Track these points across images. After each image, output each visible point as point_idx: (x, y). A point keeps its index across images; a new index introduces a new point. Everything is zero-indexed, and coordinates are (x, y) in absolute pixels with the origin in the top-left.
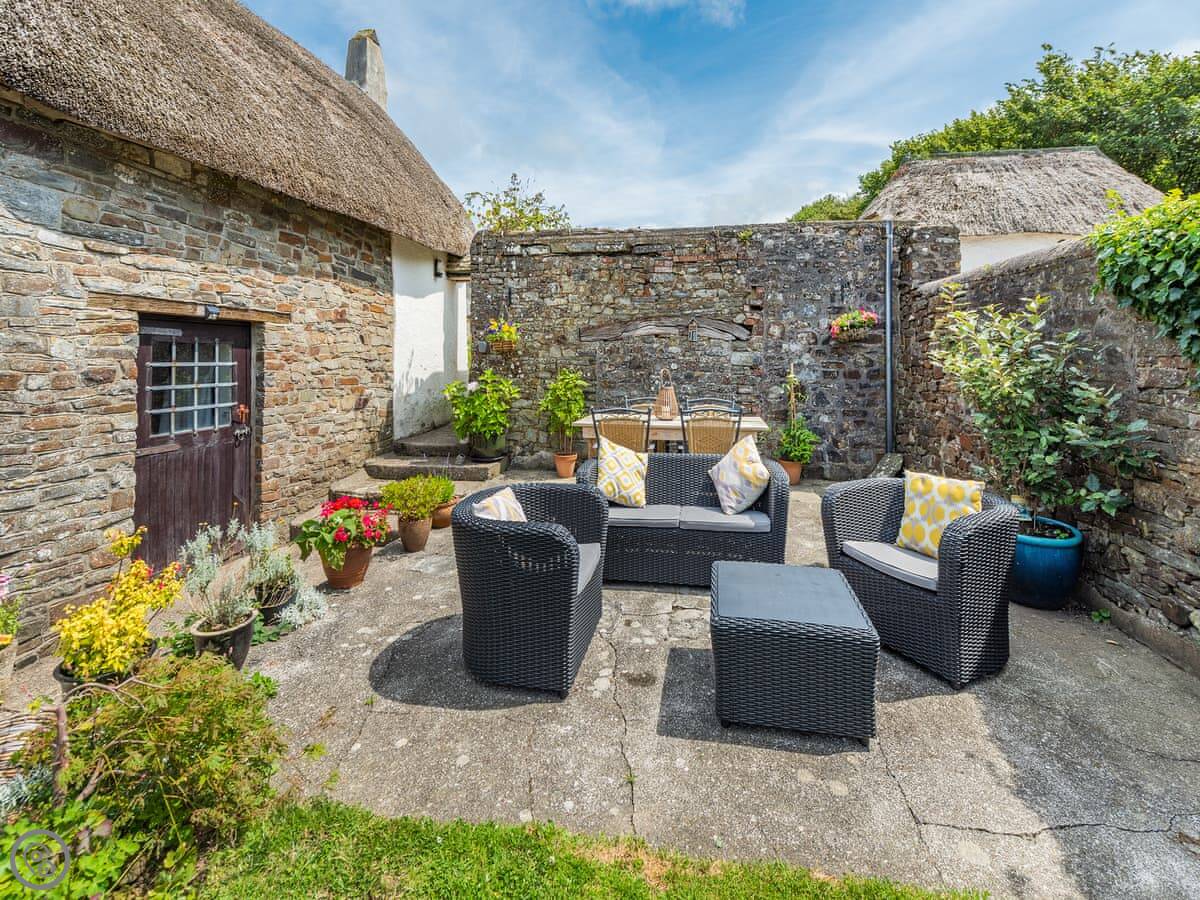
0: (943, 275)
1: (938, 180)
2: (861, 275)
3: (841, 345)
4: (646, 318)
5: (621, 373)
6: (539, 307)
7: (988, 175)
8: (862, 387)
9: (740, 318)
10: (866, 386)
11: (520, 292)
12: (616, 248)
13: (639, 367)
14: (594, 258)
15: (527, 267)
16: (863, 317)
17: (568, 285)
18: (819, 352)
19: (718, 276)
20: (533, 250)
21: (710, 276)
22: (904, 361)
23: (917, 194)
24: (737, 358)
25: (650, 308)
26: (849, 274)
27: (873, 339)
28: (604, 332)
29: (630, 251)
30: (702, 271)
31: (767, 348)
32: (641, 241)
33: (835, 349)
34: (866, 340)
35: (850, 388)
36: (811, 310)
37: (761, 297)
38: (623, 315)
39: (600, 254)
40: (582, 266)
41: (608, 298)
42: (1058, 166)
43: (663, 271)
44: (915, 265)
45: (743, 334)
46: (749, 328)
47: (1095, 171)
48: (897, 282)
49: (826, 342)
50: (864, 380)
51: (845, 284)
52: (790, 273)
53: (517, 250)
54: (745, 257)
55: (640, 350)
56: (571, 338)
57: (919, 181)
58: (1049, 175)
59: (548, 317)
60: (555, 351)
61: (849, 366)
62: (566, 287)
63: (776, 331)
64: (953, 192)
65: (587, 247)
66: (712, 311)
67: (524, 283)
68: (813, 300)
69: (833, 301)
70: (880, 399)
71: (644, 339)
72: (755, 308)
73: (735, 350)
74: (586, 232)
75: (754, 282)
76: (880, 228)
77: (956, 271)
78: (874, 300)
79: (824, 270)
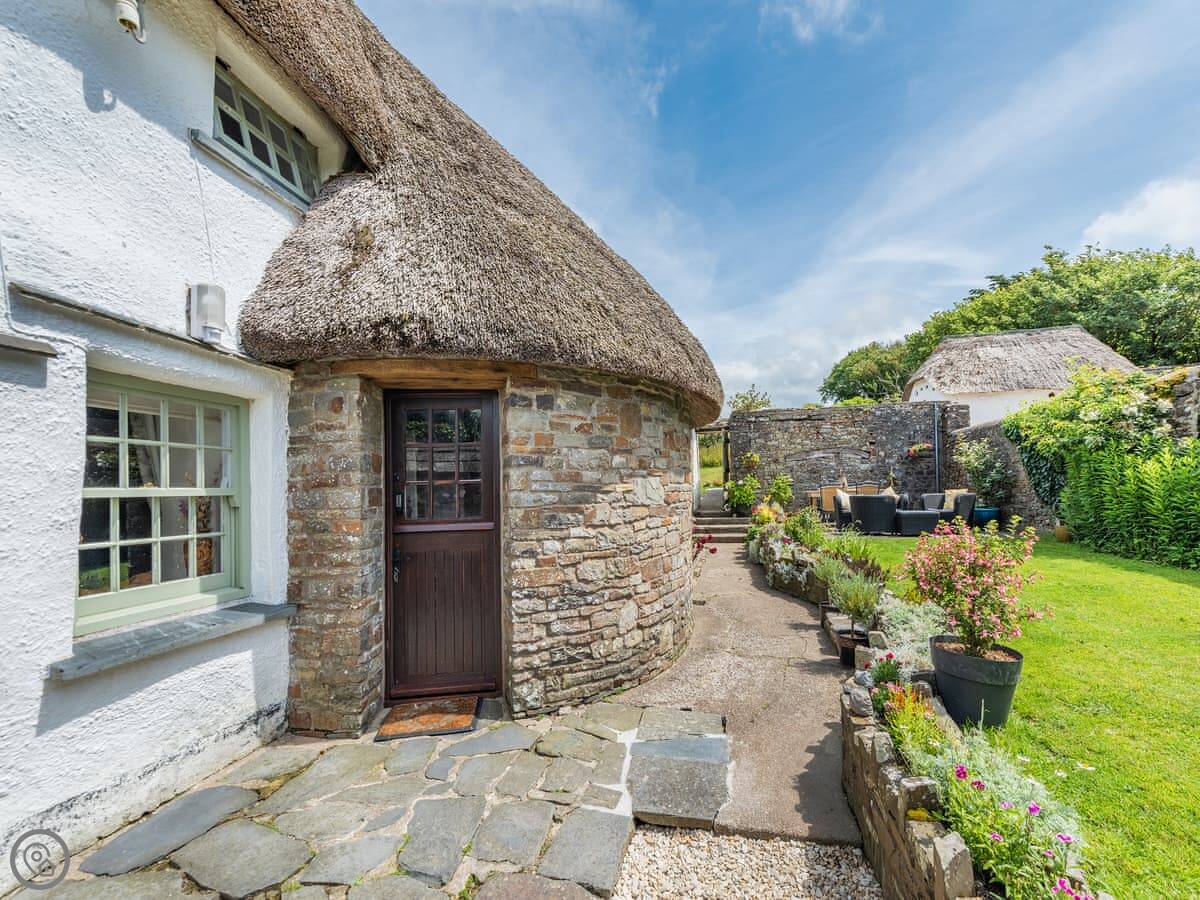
0: (962, 427)
1: (966, 353)
2: (923, 427)
3: (915, 459)
4: (818, 450)
5: (807, 476)
6: (764, 446)
7: (1002, 349)
8: (924, 478)
9: (864, 448)
10: (926, 478)
11: (755, 439)
12: (803, 417)
13: (815, 473)
14: (792, 422)
15: (758, 425)
16: (925, 446)
17: (779, 435)
18: (903, 463)
19: (853, 429)
20: (761, 419)
21: (849, 429)
22: (944, 465)
23: (952, 364)
24: (864, 467)
25: (820, 444)
26: (918, 427)
27: (930, 456)
28: (797, 457)
29: (809, 418)
30: (845, 427)
31: (878, 462)
32: (815, 413)
33: (911, 461)
34: (926, 457)
35: (918, 479)
36: (899, 443)
37: (875, 438)
38: (807, 448)
39: (796, 420)
40: (785, 426)
41: (799, 441)
42: (1052, 341)
43: (826, 427)
44: (949, 422)
45: (866, 456)
46: (869, 452)
47: (1078, 344)
48: (940, 429)
49: (907, 458)
50: (925, 475)
51: (915, 431)
52: (888, 427)
53: (753, 419)
54: (867, 420)
55: (816, 464)
56: (781, 460)
57: (953, 356)
58: (1045, 349)
59: (769, 450)
60: (773, 466)
61: (918, 468)
62: (778, 436)
63: (882, 454)
64: (977, 362)
65: (789, 417)
66: (850, 445)
67: (757, 434)
68: (900, 439)
69: (910, 438)
70: (933, 484)
71: (817, 459)
72: (871, 443)
73: (862, 463)
74: (788, 410)
75: (871, 433)
76: (932, 405)
77: (968, 425)
78: (929, 437)
79: (905, 425)
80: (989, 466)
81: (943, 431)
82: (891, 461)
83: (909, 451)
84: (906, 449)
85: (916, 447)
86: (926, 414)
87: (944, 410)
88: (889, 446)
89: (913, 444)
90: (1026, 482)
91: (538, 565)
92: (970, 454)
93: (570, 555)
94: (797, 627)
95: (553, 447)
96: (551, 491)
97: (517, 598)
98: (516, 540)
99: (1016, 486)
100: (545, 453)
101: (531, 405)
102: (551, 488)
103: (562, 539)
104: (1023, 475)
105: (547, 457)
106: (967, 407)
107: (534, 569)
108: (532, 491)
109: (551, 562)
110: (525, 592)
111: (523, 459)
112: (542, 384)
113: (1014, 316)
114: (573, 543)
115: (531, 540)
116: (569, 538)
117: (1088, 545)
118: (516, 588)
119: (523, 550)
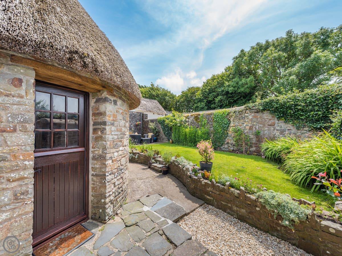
18: (134, 126)
22: (143, 127)
26: (138, 118)
27: (140, 125)
33: (136, 126)
35: (137, 130)
44: (144, 118)
47: (157, 104)
50: (139, 130)
52: (132, 117)
58: (152, 103)
61: (137, 128)
68: (134, 120)
69: (136, 120)
76: (141, 113)
77: (147, 119)
78: (140, 121)
79: (135, 117)
80: (156, 129)
81: (143, 120)
82: (132, 126)
83: (136, 124)
84: (135, 123)
85: (138, 123)
86: (139, 115)
87: (143, 115)
88: (132, 122)
89: (137, 122)
90: (162, 132)
91: (113, 162)
92: (152, 125)
93: (120, 157)
94: (144, 169)
95: (117, 119)
96: (116, 135)
97: (108, 176)
98: (108, 154)
99: (160, 133)
100: (115, 121)
101: (111, 103)
102: (116, 134)
103: (118, 152)
104: (161, 130)
105: (115, 122)
106: (147, 115)
107: (112, 164)
108: (112, 135)
109: (116, 160)
110: (110, 173)
111: (110, 122)
112: (114, 96)
113: (145, 95)
114: (120, 153)
115: (111, 153)
116: (119, 151)
117: (177, 144)
118: (107, 172)
119: (109, 157)
